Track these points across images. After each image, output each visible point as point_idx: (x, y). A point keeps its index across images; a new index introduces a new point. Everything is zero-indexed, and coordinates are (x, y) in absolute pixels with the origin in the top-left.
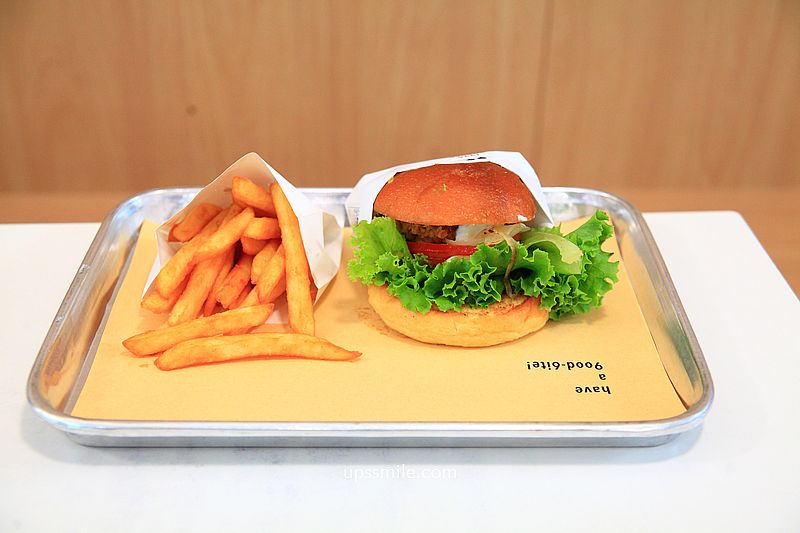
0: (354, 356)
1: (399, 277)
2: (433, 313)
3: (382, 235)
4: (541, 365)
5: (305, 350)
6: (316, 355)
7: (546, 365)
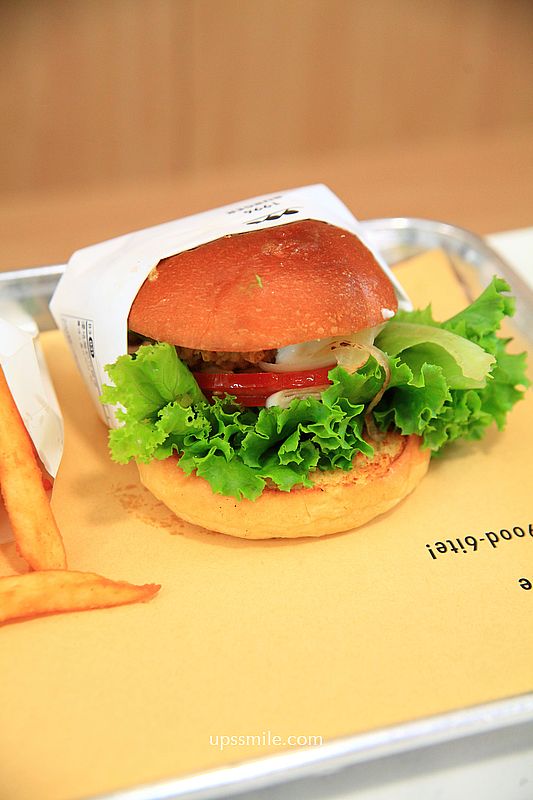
0: (149, 592)
1: (194, 439)
2: (268, 496)
3: (155, 375)
4: (449, 547)
5: (63, 599)
6: (82, 604)
7: (457, 545)
